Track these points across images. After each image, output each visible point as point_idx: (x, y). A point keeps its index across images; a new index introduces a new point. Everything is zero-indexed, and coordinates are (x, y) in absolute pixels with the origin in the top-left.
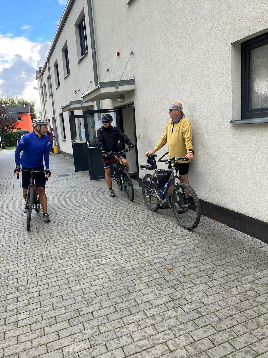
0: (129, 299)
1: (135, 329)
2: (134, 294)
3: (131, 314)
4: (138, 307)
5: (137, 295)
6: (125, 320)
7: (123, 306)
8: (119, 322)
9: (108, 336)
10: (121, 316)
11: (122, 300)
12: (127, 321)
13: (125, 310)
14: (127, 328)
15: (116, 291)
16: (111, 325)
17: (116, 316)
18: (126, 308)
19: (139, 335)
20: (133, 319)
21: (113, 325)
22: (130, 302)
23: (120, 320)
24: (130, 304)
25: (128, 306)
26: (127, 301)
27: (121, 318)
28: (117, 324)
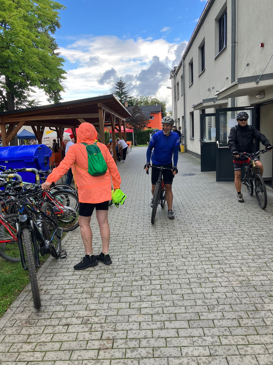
0: (255, 317)
1: (262, 352)
2: (263, 313)
3: (258, 334)
4: (267, 328)
5: (266, 315)
6: (250, 338)
7: (248, 323)
8: (243, 339)
9: (230, 349)
10: (245, 333)
11: (247, 316)
12: (252, 341)
13: (250, 327)
14: (252, 348)
15: (241, 304)
16: (233, 340)
17: (239, 331)
18: (252, 326)
19: (266, 360)
20: (260, 340)
21: (236, 340)
22: (257, 320)
23: (244, 337)
24: (257, 323)
25: (254, 324)
26: (253, 318)
27: (246, 336)
28: (240, 340)
